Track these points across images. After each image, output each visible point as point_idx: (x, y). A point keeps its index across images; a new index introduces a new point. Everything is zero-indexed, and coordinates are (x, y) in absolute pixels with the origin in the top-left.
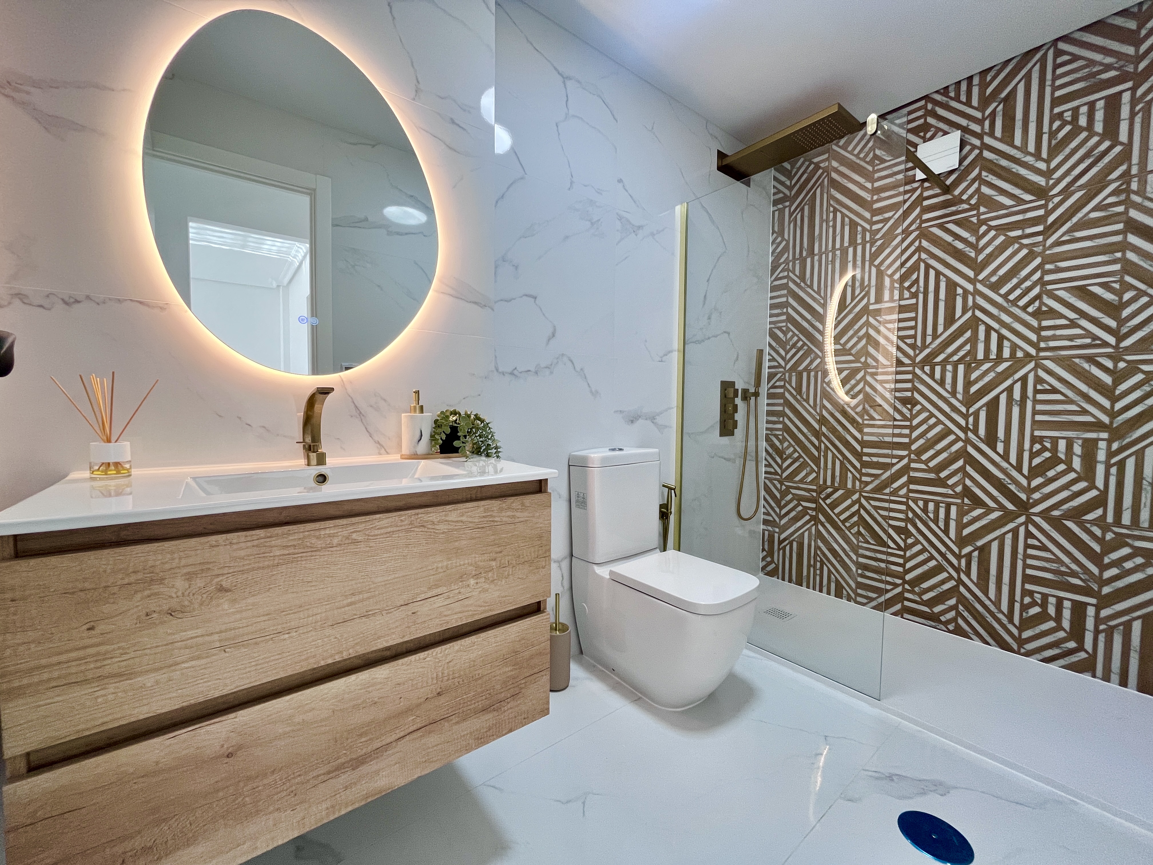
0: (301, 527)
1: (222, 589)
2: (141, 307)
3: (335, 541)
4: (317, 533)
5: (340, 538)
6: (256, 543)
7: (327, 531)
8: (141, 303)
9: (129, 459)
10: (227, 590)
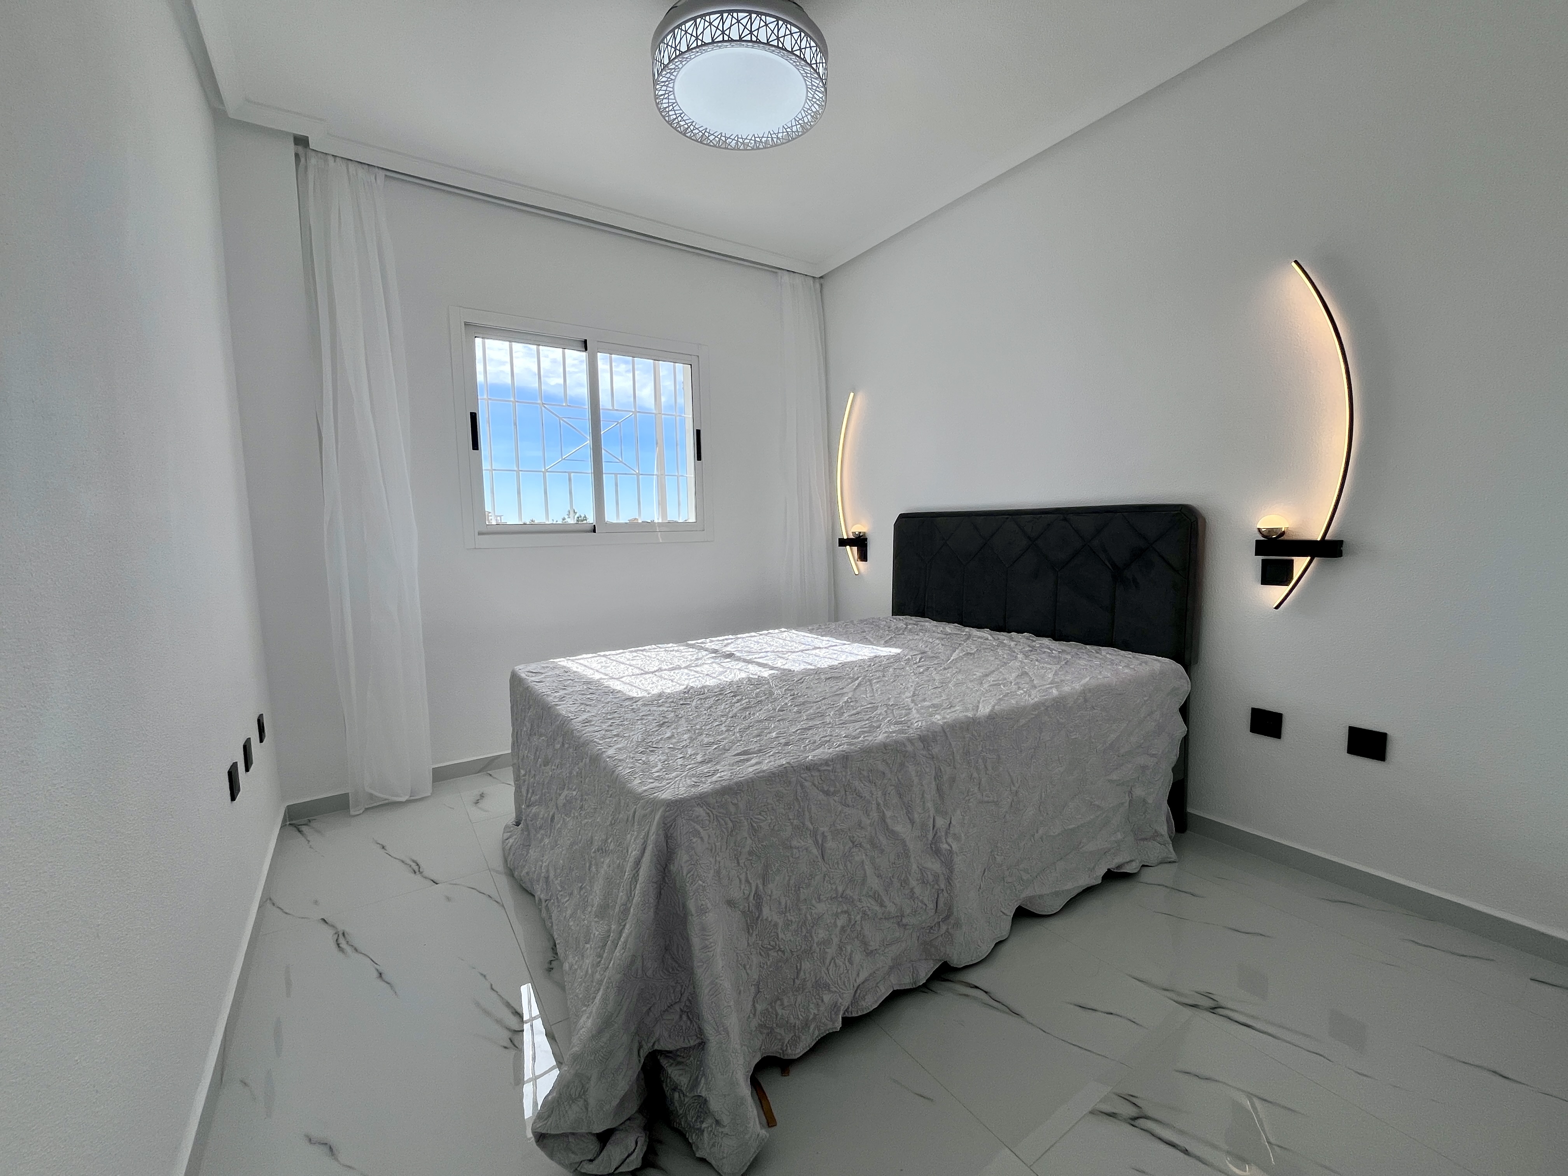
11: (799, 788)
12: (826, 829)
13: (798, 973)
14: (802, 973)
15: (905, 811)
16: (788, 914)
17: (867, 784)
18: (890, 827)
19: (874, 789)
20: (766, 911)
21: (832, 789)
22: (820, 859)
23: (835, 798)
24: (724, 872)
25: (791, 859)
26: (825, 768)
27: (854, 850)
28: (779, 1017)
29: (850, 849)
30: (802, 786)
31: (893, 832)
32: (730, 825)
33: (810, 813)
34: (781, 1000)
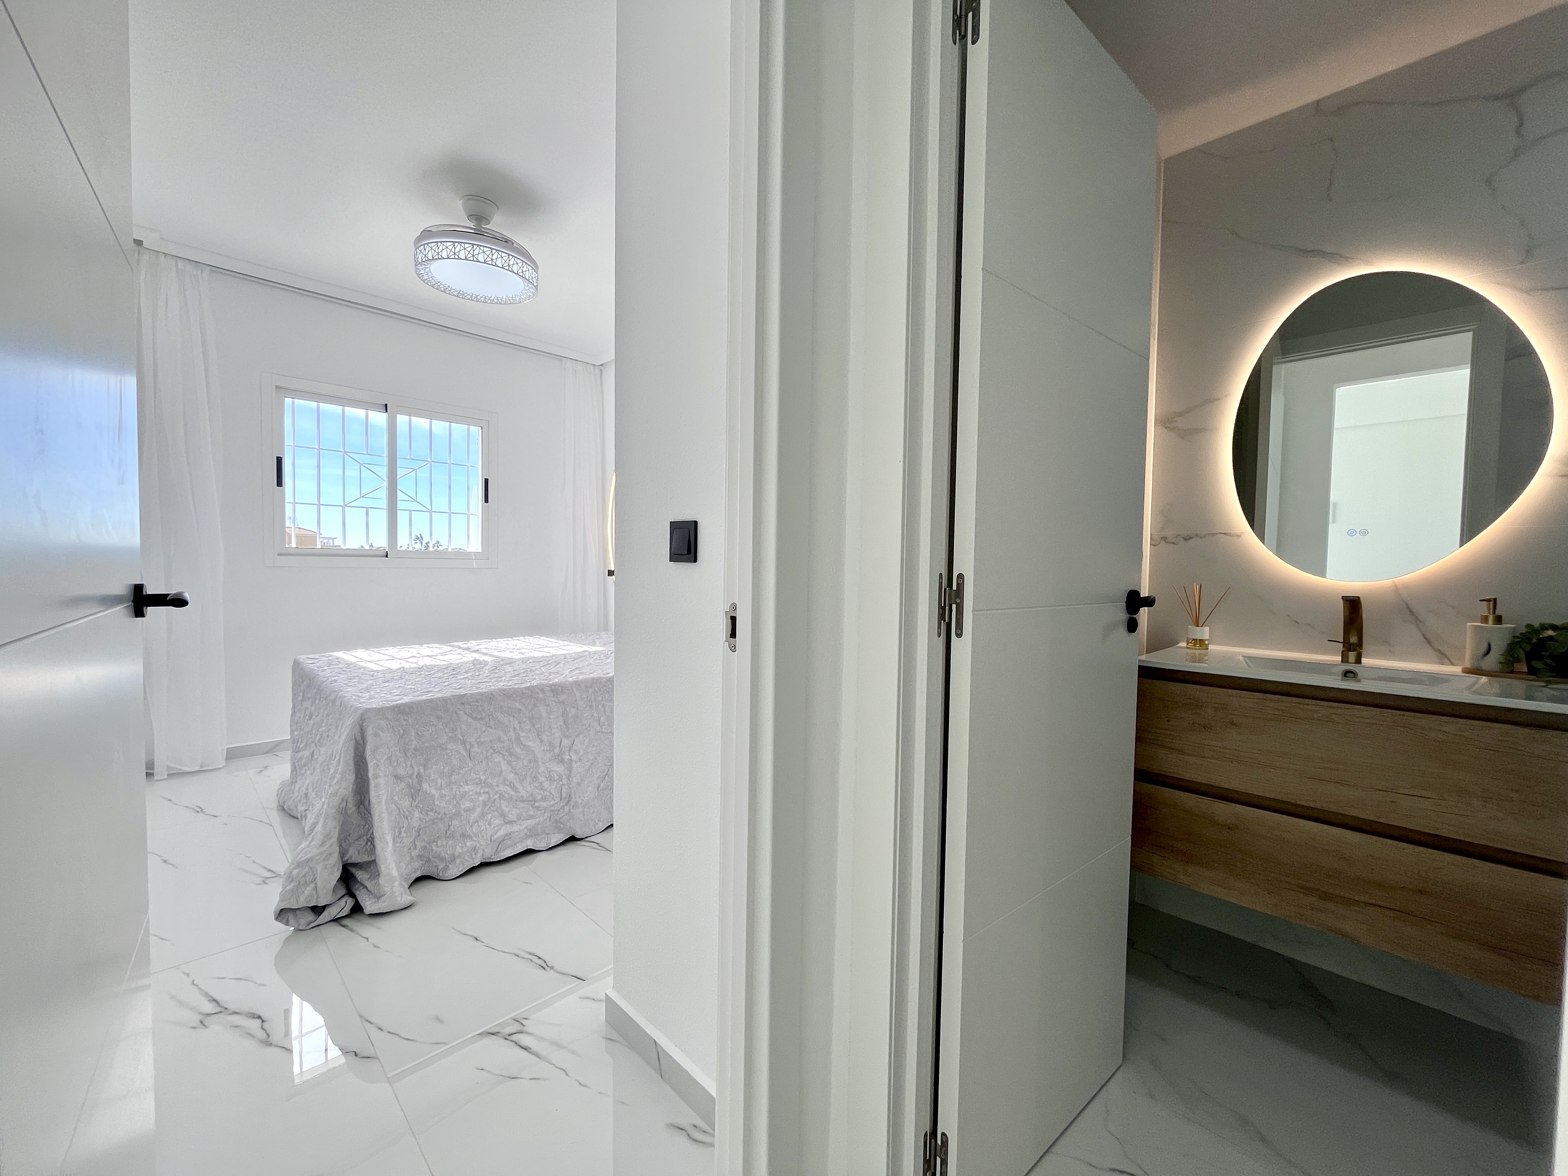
0: (1289, 699)
1: (1233, 724)
2: (1226, 536)
3: (1316, 716)
4: (1301, 706)
5: (1320, 715)
6: (1256, 700)
7: (1309, 707)
8: (1225, 534)
9: (1207, 638)
10: (1235, 725)
11: (454, 714)
12: (473, 740)
13: (449, 827)
14: (452, 827)
15: (536, 734)
16: (443, 791)
17: (506, 715)
18: (523, 743)
19: (511, 719)
20: (425, 786)
21: (479, 717)
22: (467, 758)
23: (482, 722)
24: (394, 758)
25: (445, 756)
26: (476, 704)
27: (494, 755)
28: (434, 852)
29: (492, 754)
30: (457, 714)
31: (525, 746)
32: (402, 732)
33: (461, 729)
34: (437, 842)
